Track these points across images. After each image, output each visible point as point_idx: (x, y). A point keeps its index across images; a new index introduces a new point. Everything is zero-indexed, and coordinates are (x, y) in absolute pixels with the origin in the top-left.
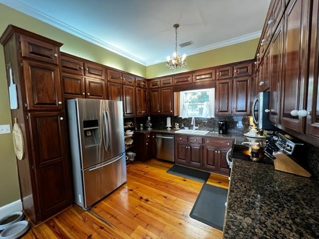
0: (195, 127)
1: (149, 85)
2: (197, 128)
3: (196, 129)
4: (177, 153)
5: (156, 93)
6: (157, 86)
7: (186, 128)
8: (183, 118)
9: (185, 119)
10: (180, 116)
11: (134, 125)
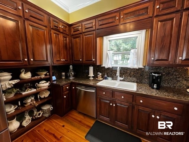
0: (119, 78)
1: (70, 30)
2: (122, 79)
3: (120, 80)
4: (98, 109)
5: (77, 39)
6: (78, 32)
7: (110, 79)
8: (106, 67)
9: (109, 69)
10: (103, 66)
11: (49, 75)
